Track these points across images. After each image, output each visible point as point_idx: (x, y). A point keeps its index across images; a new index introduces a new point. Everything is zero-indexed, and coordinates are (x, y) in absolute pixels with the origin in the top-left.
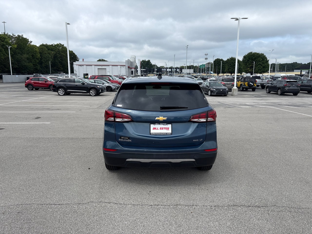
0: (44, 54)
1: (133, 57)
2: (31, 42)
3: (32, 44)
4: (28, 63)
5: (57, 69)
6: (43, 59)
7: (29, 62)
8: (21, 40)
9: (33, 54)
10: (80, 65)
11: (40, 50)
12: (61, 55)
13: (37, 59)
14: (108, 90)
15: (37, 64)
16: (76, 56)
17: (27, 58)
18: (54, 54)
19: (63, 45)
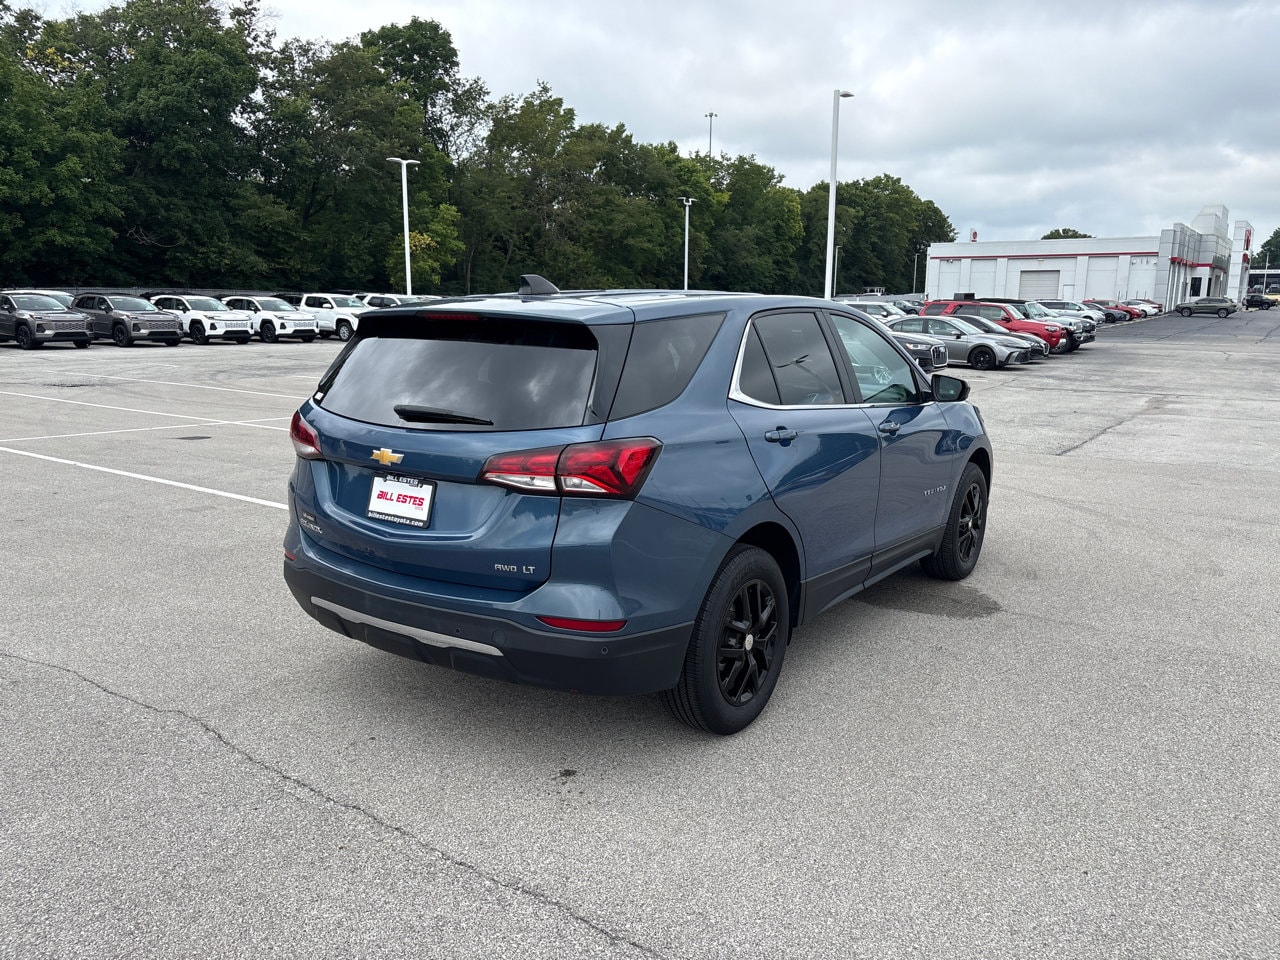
0: (820, 220)
1: (1208, 211)
2: (782, 177)
3: (785, 184)
4: (760, 255)
5: (860, 277)
6: (815, 240)
7: (764, 253)
8: (746, 173)
9: (780, 222)
10: (947, 259)
11: (806, 204)
12: (885, 220)
13: (790, 239)
14: (977, 363)
15: (790, 259)
16: (945, 220)
17: (758, 238)
18: (856, 217)
19: (899, 180)
